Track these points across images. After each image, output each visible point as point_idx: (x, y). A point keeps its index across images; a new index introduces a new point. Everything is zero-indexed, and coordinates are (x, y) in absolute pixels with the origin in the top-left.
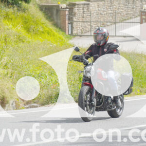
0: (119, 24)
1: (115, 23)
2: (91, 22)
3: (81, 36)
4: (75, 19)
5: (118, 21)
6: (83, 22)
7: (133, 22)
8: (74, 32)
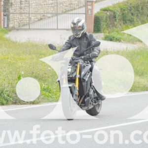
0: (61, 15)
1: (57, 14)
2: (29, 13)
3: (18, 30)
4: (11, 11)
5: (61, 12)
6: (21, 13)
7: (77, 14)
8: (11, 25)
